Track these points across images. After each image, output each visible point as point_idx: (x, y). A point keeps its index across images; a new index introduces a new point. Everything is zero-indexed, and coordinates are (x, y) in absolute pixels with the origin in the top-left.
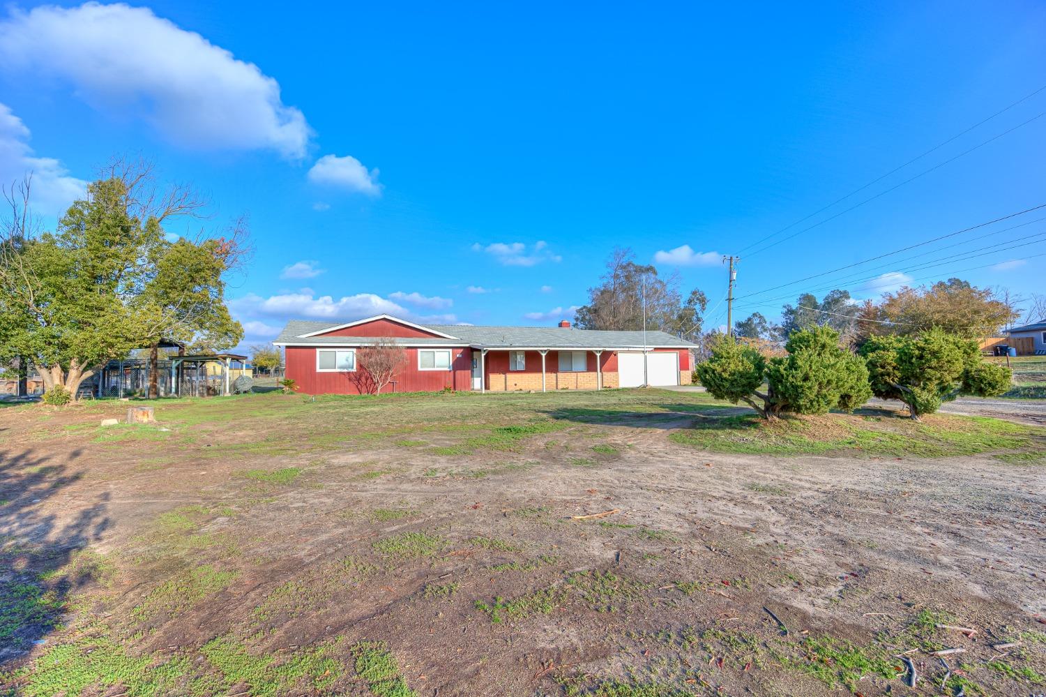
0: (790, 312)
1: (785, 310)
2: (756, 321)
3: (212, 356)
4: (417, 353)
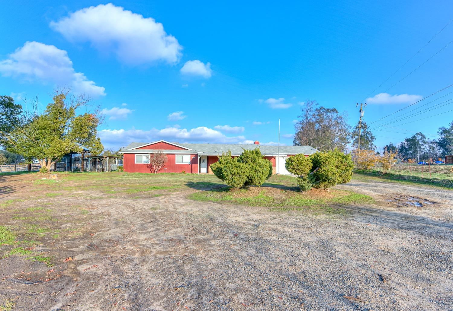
0: (445, 131)
1: (441, 131)
2: (418, 138)
3: (102, 156)
4: (175, 157)
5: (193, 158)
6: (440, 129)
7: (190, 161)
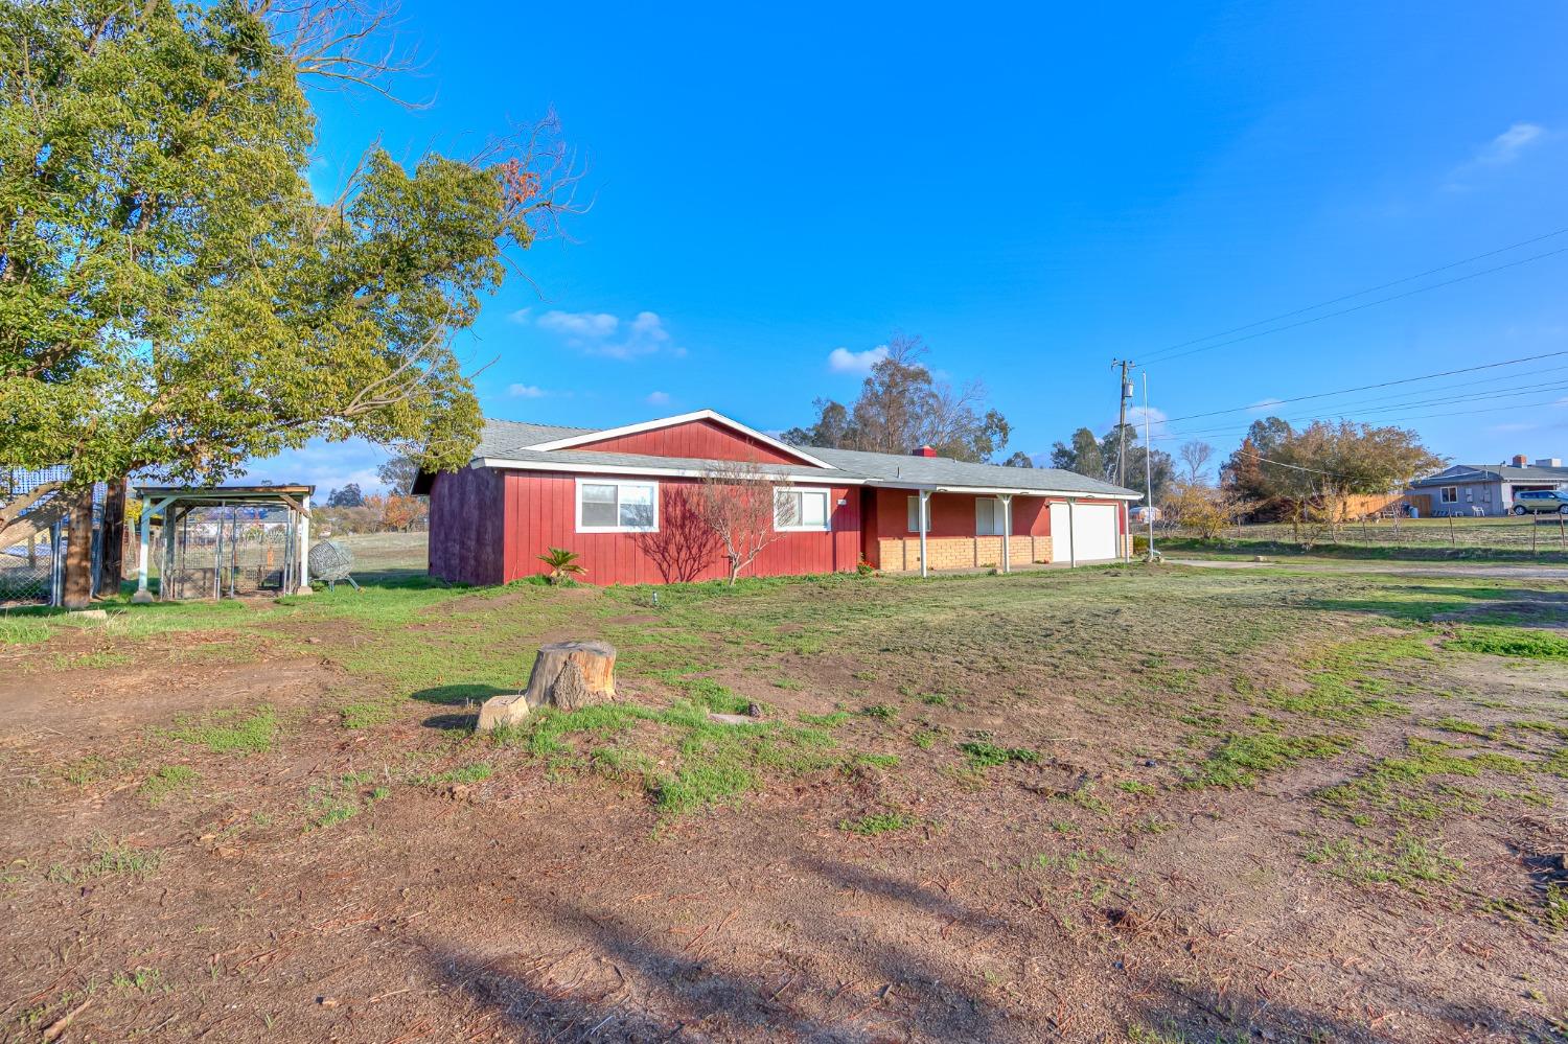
1: (1055, 450)
4: (771, 494)
5: (840, 502)
6: (1055, 445)
7: (829, 517)
